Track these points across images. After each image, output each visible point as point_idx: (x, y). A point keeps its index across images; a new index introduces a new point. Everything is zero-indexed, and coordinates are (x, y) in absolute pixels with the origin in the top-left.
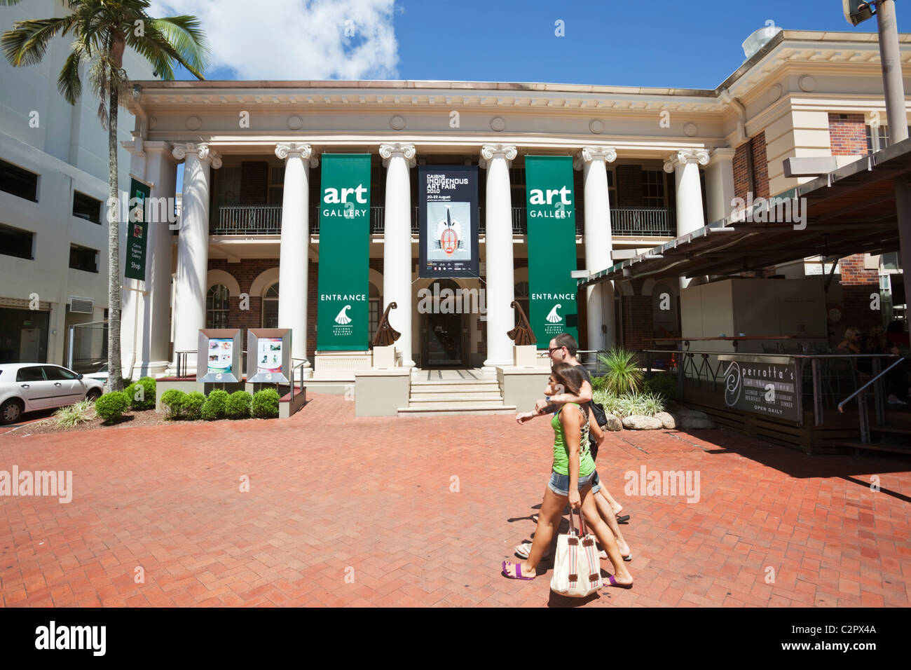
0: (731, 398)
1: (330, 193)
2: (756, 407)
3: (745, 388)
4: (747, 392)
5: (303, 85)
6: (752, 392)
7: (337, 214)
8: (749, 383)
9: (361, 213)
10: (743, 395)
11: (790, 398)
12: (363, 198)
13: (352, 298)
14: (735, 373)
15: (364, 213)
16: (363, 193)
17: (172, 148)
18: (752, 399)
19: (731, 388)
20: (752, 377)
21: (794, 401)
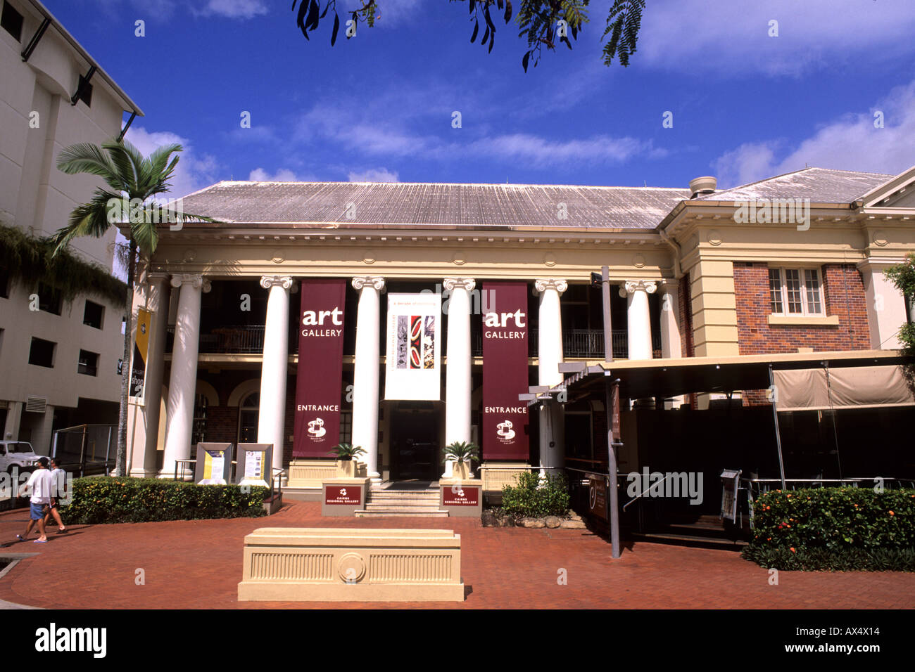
17: (170, 277)
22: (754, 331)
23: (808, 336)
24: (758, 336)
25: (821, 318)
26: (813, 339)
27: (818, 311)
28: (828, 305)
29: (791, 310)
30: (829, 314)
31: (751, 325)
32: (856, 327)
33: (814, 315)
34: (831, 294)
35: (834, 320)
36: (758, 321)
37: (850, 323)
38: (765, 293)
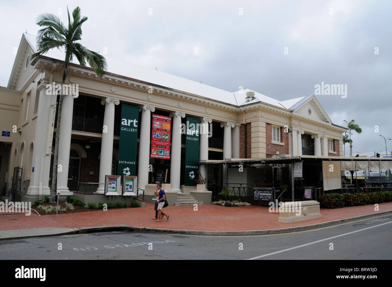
0: (256, 198)
1: (124, 121)
2: (262, 199)
3: (259, 195)
4: (260, 196)
5: (117, 76)
6: (261, 196)
7: (126, 130)
8: (261, 194)
9: (135, 130)
10: (259, 197)
11: (270, 197)
12: (136, 125)
13: (130, 163)
14: (257, 192)
16: (136, 123)
18: (261, 198)
19: (256, 196)
20: (262, 193)
21: (271, 197)
22: (268, 145)
23: (278, 148)
24: (269, 147)
25: (279, 143)
27: (279, 141)
28: (281, 139)
29: (274, 140)
30: (281, 142)
32: (287, 146)
34: (283, 136)
35: (283, 144)
36: (269, 142)
38: (271, 133)
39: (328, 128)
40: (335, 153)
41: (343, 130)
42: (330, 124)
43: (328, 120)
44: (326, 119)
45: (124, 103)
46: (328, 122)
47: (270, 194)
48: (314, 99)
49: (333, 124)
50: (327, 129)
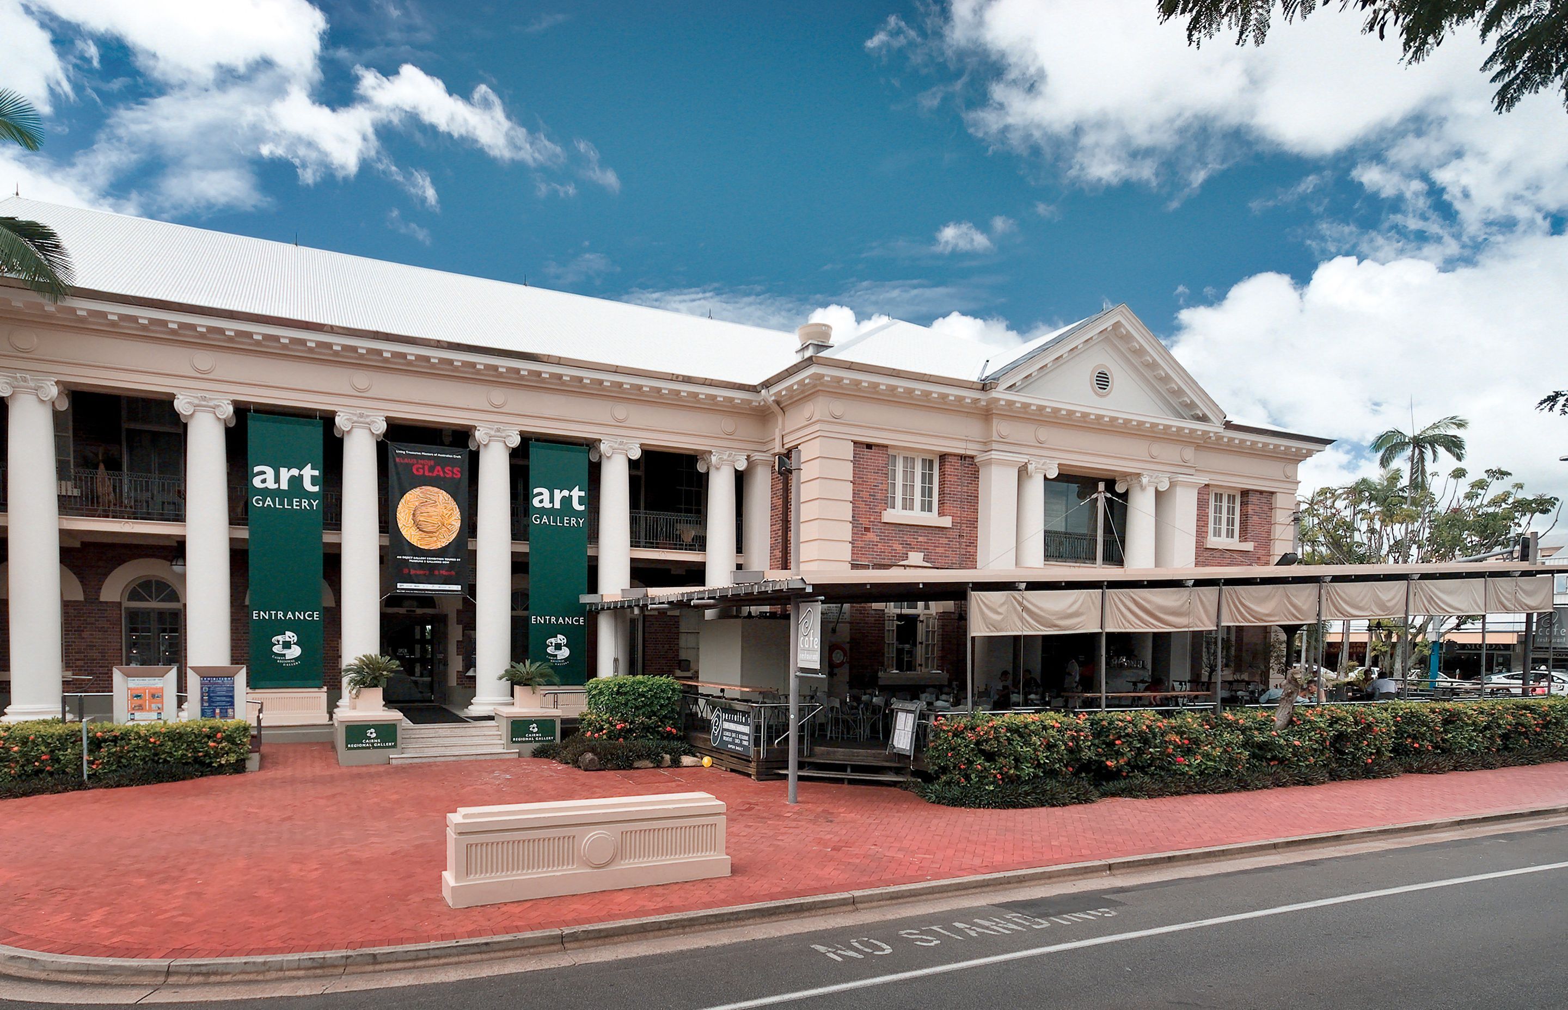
0: (715, 738)
2: (729, 746)
3: (724, 730)
4: (725, 733)
6: (728, 734)
7: (274, 503)
8: (726, 725)
10: (722, 735)
11: (746, 738)
12: (313, 483)
14: (719, 717)
15: (315, 504)
16: (312, 477)
18: (728, 739)
19: (717, 730)
20: (729, 721)
21: (748, 741)
22: (867, 529)
23: (920, 539)
24: (871, 536)
25: (932, 518)
26: (925, 542)
27: (930, 510)
28: (941, 503)
29: (904, 508)
30: (941, 514)
31: (864, 522)
32: (966, 530)
33: (926, 514)
34: (947, 490)
35: (946, 522)
36: (872, 517)
37: (961, 527)
38: (882, 483)
39: (1203, 444)
40: (1249, 546)
41: (1299, 449)
42: (1215, 428)
43: (1204, 409)
44: (1192, 405)
45: (255, 411)
46: (1204, 419)
47: (746, 729)
48: (1123, 322)
49: (1229, 425)
50: (1198, 447)
